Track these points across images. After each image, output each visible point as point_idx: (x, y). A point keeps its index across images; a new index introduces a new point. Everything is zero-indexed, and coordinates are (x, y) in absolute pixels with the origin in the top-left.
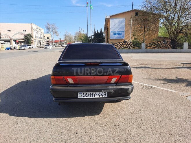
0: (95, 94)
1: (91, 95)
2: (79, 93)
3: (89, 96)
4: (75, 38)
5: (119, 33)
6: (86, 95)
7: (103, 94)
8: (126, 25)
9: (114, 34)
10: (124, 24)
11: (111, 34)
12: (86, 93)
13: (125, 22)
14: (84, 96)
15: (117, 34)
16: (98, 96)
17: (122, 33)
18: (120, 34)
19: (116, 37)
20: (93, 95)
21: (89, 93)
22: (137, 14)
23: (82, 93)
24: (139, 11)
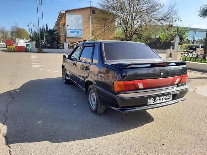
0: (162, 98)
1: (159, 99)
2: (148, 99)
3: (158, 101)
4: (11, 34)
5: (77, 31)
6: (155, 101)
7: (169, 97)
8: (83, 23)
9: (71, 31)
10: (81, 21)
11: (68, 32)
12: (155, 98)
13: (82, 19)
14: (154, 102)
15: (75, 32)
16: (165, 100)
17: (80, 31)
18: (78, 33)
19: (73, 35)
20: (161, 99)
21: (158, 98)
22: (94, 12)
23: (152, 99)
24: (96, 9)
